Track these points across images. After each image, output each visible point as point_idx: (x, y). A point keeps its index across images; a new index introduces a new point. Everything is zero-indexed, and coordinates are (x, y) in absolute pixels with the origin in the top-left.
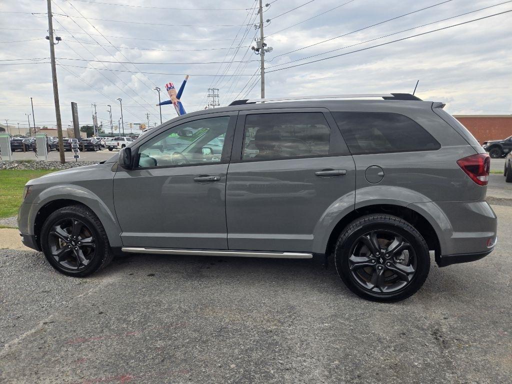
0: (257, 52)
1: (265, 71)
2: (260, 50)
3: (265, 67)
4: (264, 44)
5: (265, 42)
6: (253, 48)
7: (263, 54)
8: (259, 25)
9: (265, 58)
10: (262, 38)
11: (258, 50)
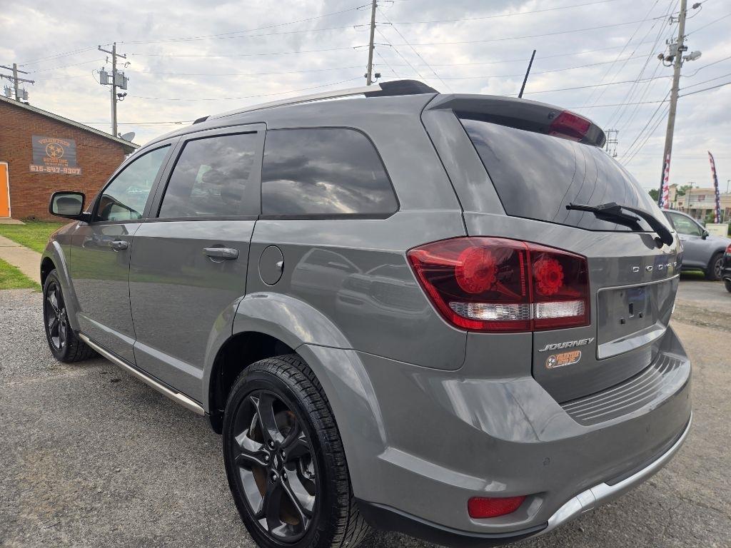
0: (669, 63)
1: (680, 93)
2: (675, 58)
3: (680, 87)
4: (683, 47)
5: (685, 44)
6: (661, 57)
7: (679, 65)
8: (677, 15)
9: (682, 71)
10: (682, 37)
11: (670, 59)
